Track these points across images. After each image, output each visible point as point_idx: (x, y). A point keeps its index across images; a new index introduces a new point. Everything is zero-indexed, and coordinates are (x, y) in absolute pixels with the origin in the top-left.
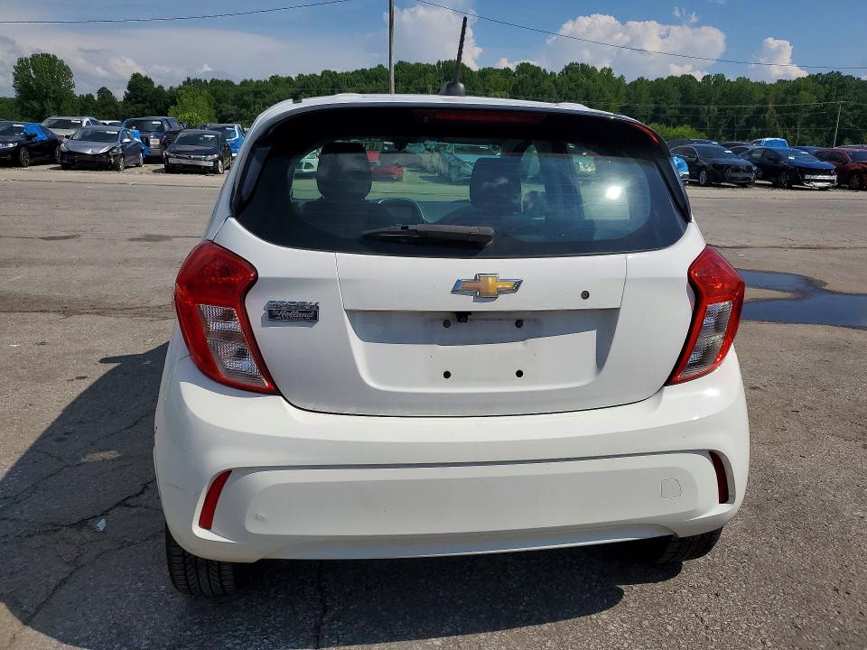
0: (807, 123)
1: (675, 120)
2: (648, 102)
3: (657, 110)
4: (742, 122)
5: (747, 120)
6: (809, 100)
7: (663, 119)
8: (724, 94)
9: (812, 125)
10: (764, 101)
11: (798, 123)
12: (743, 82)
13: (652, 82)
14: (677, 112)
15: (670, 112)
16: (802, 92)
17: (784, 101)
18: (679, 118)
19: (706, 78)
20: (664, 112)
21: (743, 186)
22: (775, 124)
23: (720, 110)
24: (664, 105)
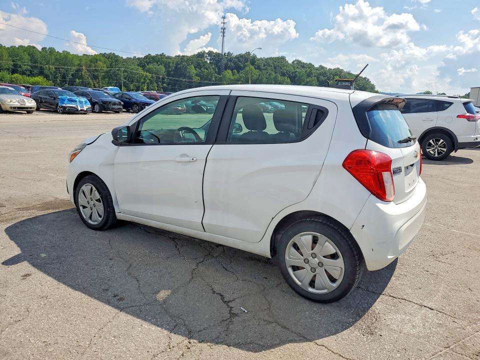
0: (104, 78)
1: (28, 73)
2: (8, 60)
3: (15, 65)
4: (70, 76)
5: (73, 75)
6: (102, 66)
7: (20, 71)
8: (57, 59)
9: (106, 79)
10: (80, 65)
11: (100, 78)
12: (66, 54)
13: (8, 48)
14: (29, 68)
15: (25, 68)
16: (98, 62)
17: (90, 66)
18: (31, 72)
19: (44, 49)
20: (20, 67)
21: (118, 112)
22: (88, 78)
23: (56, 68)
24: (19, 63)
